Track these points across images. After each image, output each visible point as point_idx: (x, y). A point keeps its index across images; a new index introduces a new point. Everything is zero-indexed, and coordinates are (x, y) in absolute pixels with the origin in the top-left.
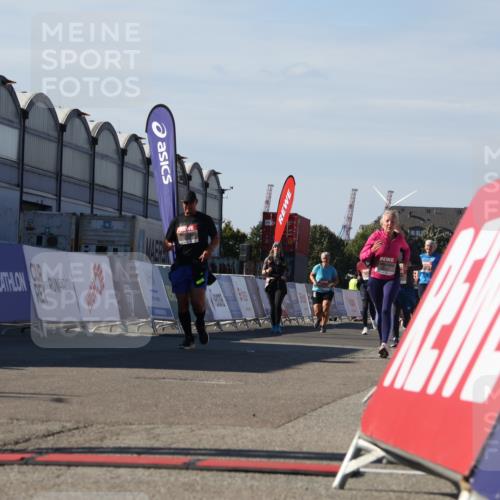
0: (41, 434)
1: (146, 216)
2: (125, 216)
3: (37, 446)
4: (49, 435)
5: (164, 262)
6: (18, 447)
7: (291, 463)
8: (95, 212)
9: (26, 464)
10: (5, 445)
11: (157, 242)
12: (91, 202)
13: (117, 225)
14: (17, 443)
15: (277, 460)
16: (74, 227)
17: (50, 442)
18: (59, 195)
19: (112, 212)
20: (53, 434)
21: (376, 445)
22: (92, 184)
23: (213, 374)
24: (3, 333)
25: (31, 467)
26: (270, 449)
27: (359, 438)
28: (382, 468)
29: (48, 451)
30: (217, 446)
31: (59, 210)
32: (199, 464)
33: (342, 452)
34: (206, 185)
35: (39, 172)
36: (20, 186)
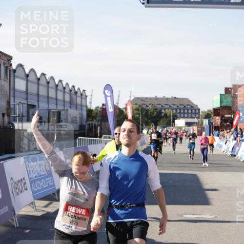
18: (38, 101)
22: (48, 97)
31: (38, 107)
34: (82, 95)
35: (32, 94)
36: (27, 99)
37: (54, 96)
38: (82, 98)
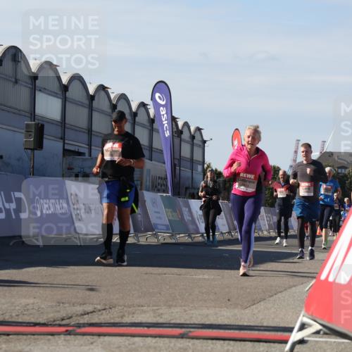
0: (79, 313)
1: (151, 160)
3: (77, 322)
4: (85, 314)
5: (164, 192)
6: (64, 322)
7: (255, 334)
9: (70, 334)
10: (54, 321)
11: (159, 177)
14: (63, 320)
15: (246, 332)
17: (86, 319)
18: (90, 145)
20: (88, 313)
21: (315, 321)
23: (199, 271)
25: (72, 336)
26: (240, 324)
27: (304, 316)
28: (322, 337)
29: (84, 325)
30: (202, 322)
31: (90, 156)
32: (191, 334)
33: (292, 326)
34: (193, 137)
35: (76, 129)
36: (63, 138)
38: (193, 145)
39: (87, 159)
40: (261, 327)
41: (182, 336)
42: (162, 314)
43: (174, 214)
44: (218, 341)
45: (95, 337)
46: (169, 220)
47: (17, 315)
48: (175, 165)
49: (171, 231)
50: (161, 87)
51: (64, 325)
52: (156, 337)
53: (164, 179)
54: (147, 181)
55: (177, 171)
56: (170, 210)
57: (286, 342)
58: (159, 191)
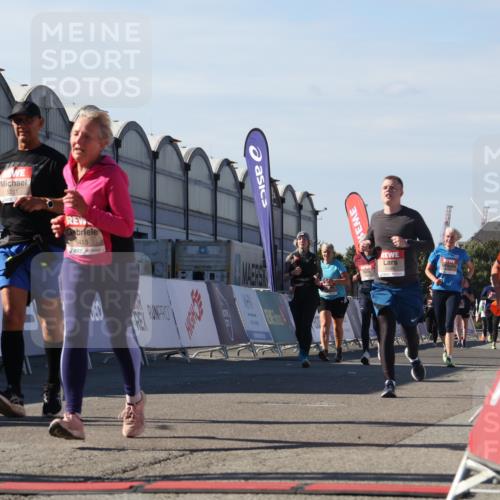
0: (147, 461)
1: (241, 241)
2: (221, 241)
3: (145, 474)
4: (156, 463)
5: (261, 285)
6: (126, 475)
7: (399, 486)
8: (190, 237)
9: (135, 491)
10: (113, 474)
11: (253, 265)
12: (187, 228)
13: (213, 250)
14: (124, 471)
15: (386, 482)
16: (170, 253)
17: (157, 470)
18: (154, 222)
19: (207, 237)
20: (160, 462)
21: (486, 465)
22: (186, 211)
23: (315, 396)
24: (105, 362)
25: (140, 495)
26: (378, 471)
27: (468, 458)
28: (493, 488)
29: (156, 478)
30: (323, 470)
31: (155, 237)
32: (307, 488)
33: (451, 473)
34: (300, 207)
37: (206, 208)
38: (299, 218)
39: (150, 242)
40: (407, 475)
41: (295, 491)
42: (265, 460)
43: (276, 316)
44: (346, 498)
45: (171, 495)
46: (270, 326)
47: (60, 467)
48: (276, 247)
49: (272, 341)
50: (256, 137)
51: (127, 480)
52: (258, 493)
53: (261, 267)
54: (236, 271)
55: (279, 256)
56: (270, 311)
57: (444, 496)
58: (253, 284)
